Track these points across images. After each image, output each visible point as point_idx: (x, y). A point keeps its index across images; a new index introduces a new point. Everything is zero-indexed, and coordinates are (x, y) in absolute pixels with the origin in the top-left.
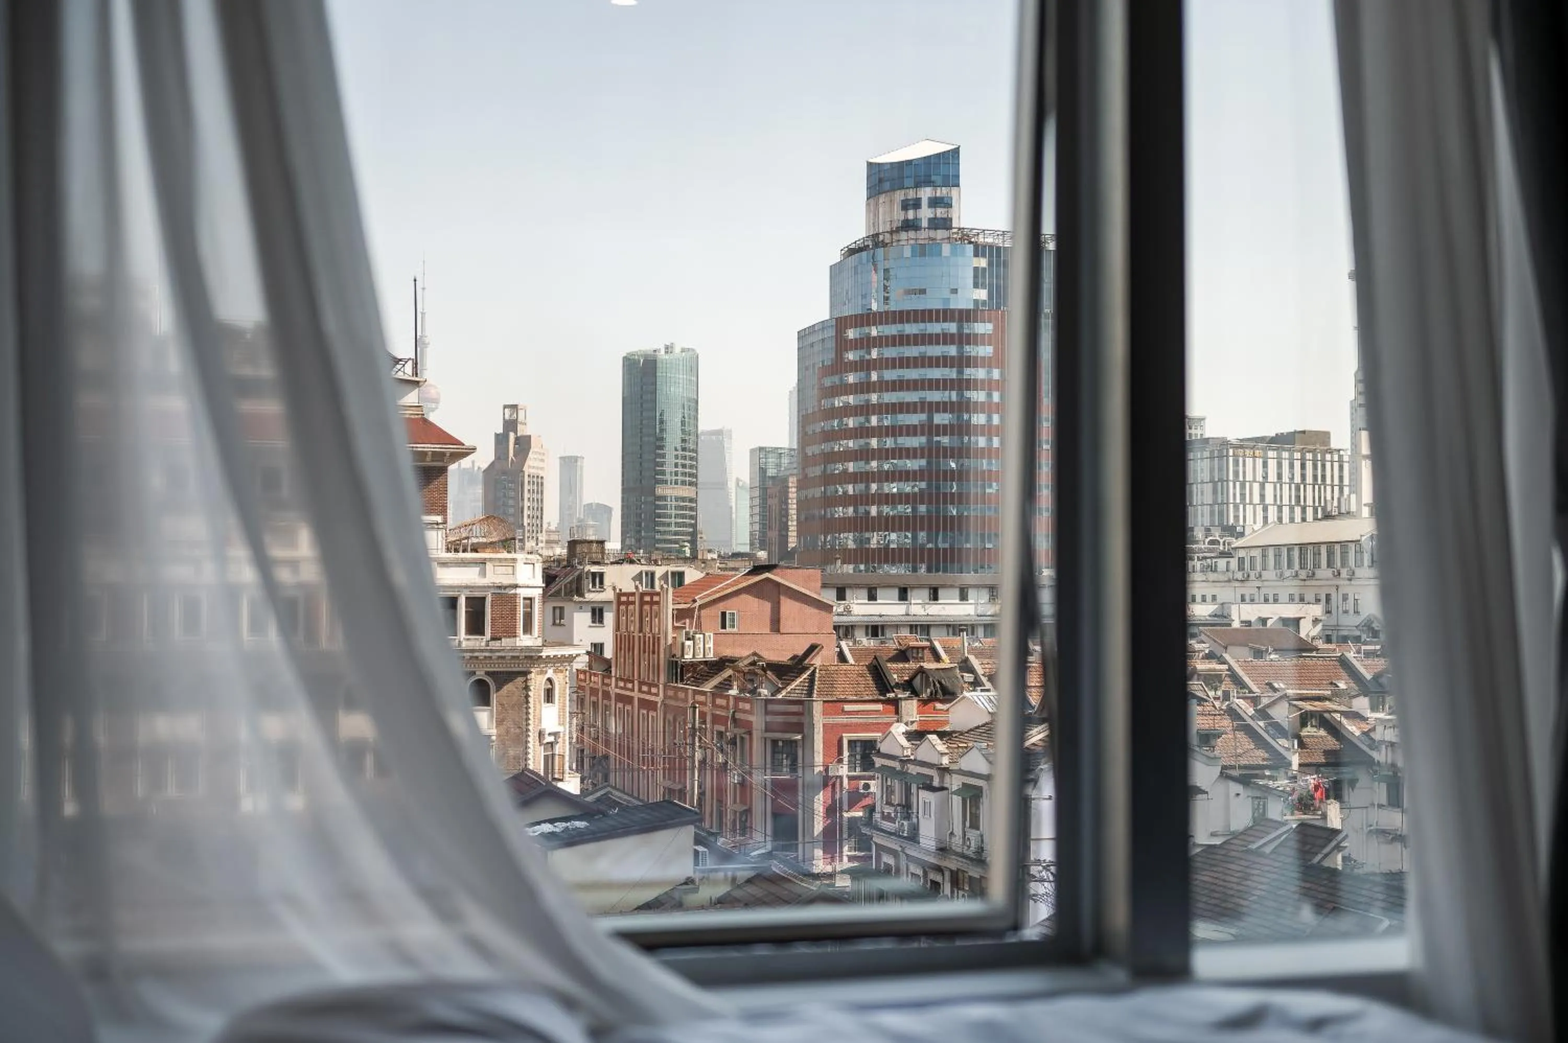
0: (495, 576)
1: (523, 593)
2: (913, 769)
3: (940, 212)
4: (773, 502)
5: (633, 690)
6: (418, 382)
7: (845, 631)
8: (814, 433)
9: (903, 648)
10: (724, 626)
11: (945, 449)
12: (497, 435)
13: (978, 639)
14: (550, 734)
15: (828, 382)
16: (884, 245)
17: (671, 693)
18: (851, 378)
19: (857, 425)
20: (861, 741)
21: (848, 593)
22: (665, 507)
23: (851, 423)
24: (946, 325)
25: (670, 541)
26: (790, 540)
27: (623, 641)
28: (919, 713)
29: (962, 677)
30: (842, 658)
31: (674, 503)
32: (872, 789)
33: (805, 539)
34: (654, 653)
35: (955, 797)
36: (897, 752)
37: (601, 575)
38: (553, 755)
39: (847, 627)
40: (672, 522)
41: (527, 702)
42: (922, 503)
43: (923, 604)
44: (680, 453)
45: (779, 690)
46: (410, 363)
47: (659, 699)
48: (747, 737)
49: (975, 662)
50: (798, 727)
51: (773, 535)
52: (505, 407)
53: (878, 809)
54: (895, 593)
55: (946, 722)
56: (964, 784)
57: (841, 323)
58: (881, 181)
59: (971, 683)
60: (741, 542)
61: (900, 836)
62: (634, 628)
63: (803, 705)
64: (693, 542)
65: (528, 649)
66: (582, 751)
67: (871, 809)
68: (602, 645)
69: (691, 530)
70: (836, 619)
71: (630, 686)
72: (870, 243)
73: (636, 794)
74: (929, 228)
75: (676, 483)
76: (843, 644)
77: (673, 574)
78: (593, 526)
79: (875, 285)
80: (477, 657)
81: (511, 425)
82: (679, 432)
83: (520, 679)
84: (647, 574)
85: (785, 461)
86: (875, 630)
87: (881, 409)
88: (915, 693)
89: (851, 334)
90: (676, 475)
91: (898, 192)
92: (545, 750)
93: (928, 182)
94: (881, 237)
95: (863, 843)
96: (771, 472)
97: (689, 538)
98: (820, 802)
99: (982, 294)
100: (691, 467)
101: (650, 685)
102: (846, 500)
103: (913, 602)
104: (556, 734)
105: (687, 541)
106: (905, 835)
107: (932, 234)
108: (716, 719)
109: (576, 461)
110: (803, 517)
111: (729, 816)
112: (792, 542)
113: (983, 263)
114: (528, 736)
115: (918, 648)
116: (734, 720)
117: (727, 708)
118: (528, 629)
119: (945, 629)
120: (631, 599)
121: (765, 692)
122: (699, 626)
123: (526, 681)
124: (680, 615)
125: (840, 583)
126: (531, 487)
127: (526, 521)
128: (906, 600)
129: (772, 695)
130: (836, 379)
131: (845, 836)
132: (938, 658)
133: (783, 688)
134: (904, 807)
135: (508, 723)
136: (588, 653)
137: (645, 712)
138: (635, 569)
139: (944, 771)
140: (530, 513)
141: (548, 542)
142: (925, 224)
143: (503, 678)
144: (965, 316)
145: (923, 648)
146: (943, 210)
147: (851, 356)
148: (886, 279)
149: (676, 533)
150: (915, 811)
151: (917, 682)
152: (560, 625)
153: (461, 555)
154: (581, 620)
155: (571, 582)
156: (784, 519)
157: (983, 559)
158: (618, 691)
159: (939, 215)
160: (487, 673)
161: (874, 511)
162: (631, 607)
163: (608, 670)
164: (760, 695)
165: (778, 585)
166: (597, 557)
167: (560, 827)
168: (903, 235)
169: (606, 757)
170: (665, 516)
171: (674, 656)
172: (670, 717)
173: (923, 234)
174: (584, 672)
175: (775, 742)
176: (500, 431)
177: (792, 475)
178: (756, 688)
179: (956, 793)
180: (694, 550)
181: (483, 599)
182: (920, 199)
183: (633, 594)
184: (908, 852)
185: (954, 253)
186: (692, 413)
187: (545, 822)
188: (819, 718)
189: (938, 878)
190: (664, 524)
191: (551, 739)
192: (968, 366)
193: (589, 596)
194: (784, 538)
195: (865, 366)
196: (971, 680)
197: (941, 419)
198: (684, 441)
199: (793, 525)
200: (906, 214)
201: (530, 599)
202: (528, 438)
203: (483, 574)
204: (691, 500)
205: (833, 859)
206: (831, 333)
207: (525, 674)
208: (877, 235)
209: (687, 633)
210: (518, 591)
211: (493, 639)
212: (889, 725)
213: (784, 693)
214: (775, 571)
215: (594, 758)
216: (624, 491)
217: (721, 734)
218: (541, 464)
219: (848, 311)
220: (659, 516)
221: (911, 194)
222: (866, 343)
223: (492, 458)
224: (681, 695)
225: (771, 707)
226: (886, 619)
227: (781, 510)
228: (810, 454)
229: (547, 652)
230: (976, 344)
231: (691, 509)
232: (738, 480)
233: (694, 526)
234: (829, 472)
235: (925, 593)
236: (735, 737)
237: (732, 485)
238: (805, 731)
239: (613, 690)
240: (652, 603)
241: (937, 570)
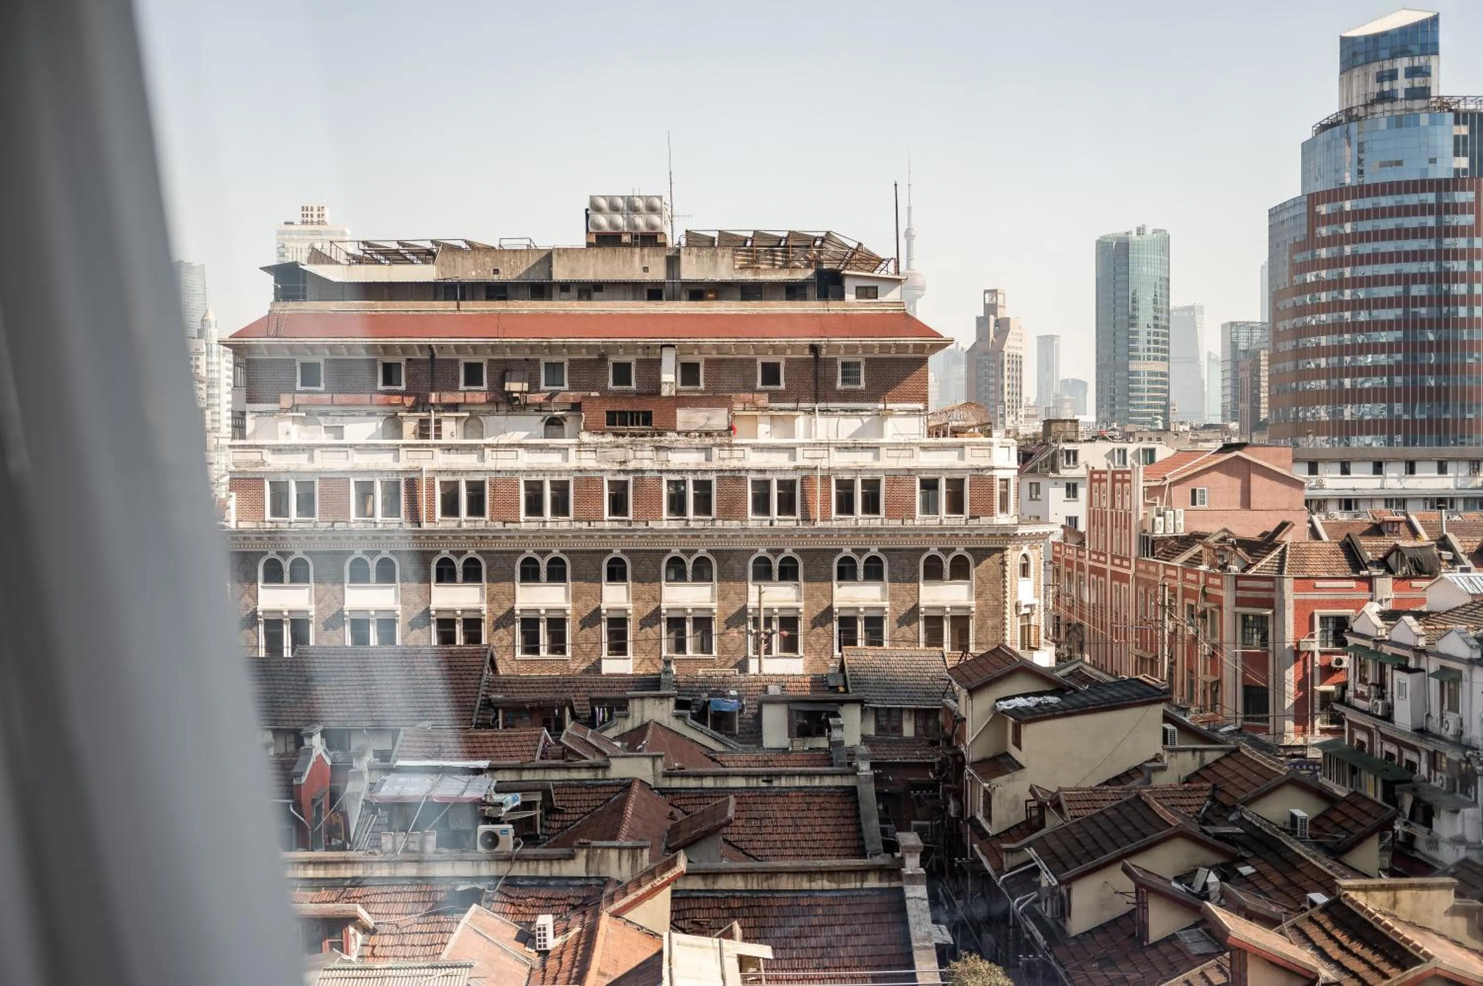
0: (973, 459)
1: (999, 474)
2: (1388, 650)
3: (1418, 82)
4: (1245, 375)
5: (1105, 563)
6: (899, 281)
7: (1316, 505)
8: (1285, 308)
9: (1377, 522)
10: (1194, 503)
11: (1422, 320)
12: (978, 319)
13: (1457, 512)
14: (1026, 606)
15: (1299, 258)
16: (1358, 119)
17: (1142, 566)
18: (1323, 253)
19: (1330, 300)
20: (1333, 617)
21: (1321, 467)
22: (1138, 382)
23: (1324, 297)
24: (1423, 196)
25: (1144, 415)
26: (1262, 411)
27: (1095, 517)
28: (1394, 589)
29: (1440, 555)
30: (1315, 534)
31: (1146, 378)
32: (1345, 665)
33: (1277, 412)
34: (1125, 528)
35: (1432, 680)
36: (1371, 632)
37: (1075, 453)
38: (1029, 626)
39: (1319, 501)
40: (1145, 397)
41: (1004, 576)
42: (1398, 374)
43: (1399, 479)
44: (1152, 330)
45: (1249, 567)
46: (892, 263)
47: (1131, 572)
48: (1217, 611)
49: (1453, 539)
50: (1269, 603)
51: (1245, 406)
52: (985, 292)
53: (1351, 686)
54: (1370, 466)
55: (1423, 601)
56: (1441, 667)
57: (1313, 199)
58: (1355, 54)
59: (1449, 561)
60: (1213, 414)
61: (1372, 715)
62: (1106, 504)
63: (1275, 580)
64: (1166, 415)
65: (1004, 526)
66: (1058, 618)
67: (1344, 686)
68: (1076, 518)
69: (1164, 403)
70: (1307, 492)
71: (1102, 558)
72: (1343, 118)
73: (1109, 671)
74: (1406, 99)
75: (1149, 359)
76: (1315, 518)
77: (1144, 450)
78: (1069, 400)
79: (1348, 159)
80: (957, 535)
81: (991, 308)
82: (1152, 310)
83: (997, 556)
84: (1119, 451)
85: (1257, 334)
86: (1347, 504)
87: (1356, 283)
88: (1390, 571)
89: (1323, 209)
90: (1149, 350)
91: (1374, 64)
92: (1021, 621)
93: (1404, 52)
94: (1355, 112)
95: (1337, 719)
96: (1242, 346)
97: (1161, 411)
98: (1291, 675)
99: (1463, 162)
100: (1164, 343)
101: (1122, 559)
102: (1318, 373)
103: (1388, 475)
104: (1031, 606)
105: (1161, 414)
106: (1379, 713)
107: (1408, 104)
108: (1186, 593)
109: (1052, 340)
110: (1274, 392)
111: (1200, 686)
112: (1264, 414)
113: (1464, 130)
114: (1005, 608)
115: (1393, 522)
116: (1205, 594)
117: (1197, 582)
118: (1004, 508)
119: (1421, 503)
120: (1103, 476)
121: (1235, 568)
122: (1169, 502)
123: (1003, 557)
124: (1151, 492)
125: (1312, 457)
126: (1010, 366)
127: (1006, 398)
128: (1381, 473)
129: (1243, 571)
130: (1308, 255)
131: (1317, 711)
132: (1415, 533)
133: (1253, 565)
134: (1377, 686)
135: (988, 596)
136: (1063, 526)
137: (1117, 583)
138: (1107, 446)
139: (1420, 652)
140: (1010, 390)
141: (1027, 416)
142: (1401, 94)
143: (982, 554)
144: (1441, 186)
145: (1399, 522)
146: (1421, 79)
147: (1324, 231)
148: (1361, 150)
149: (1149, 407)
150: (1389, 690)
151: (1392, 560)
152: (1036, 499)
153: (942, 440)
154: (1056, 495)
155: (1046, 460)
156: (1255, 391)
157: (1463, 430)
158: (1091, 563)
159: (1417, 85)
160: (967, 549)
161: (1347, 383)
162: (1103, 484)
163: (1082, 543)
164: (1230, 570)
165: (1248, 462)
166: (1071, 435)
167: (1033, 701)
168: (1379, 108)
169: (1081, 626)
170: (1138, 390)
171: (1145, 531)
172: (1141, 589)
173: (1400, 106)
174: (1060, 544)
175: (1245, 617)
176: (981, 314)
177: (1264, 349)
178: (1226, 564)
179: (1434, 675)
180: (1166, 423)
181: (962, 481)
182: (1397, 70)
183: (1105, 472)
184: (1382, 730)
185: (1433, 122)
186: (1164, 291)
187: (1019, 696)
188: (1290, 594)
189: (1414, 758)
190: (1137, 398)
191: (1027, 611)
192: (1447, 235)
193: (1064, 473)
194: (1256, 410)
195: (1339, 240)
196: (1451, 558)
197: (1417, 290)
198: (1156, 318)
199: (1264, 395)
200: (1382, 85)
201: (1006, 480)
202: (1007, 321)
203: (962, 457)
204: (1163, 375)
205: (1304, 731)
206: (1304, 209)
207: (1002, 550)
208: (1350, 109)
209: (1158, 510)
210: (995, 472)
211: (972, 517)
212: (1364, 602)
213: (1254, 569)
214: (1246, 449)
215: (1069, 625)
216: (1099, 367)
217: (1191, 607)
218: (1018, 344)
219: (1319, 187)
220: (1133, 390)
221: (1387, 66)
222: (1340, 217)
223: (973, 339)
224: (1152, 569)
225: (1241, 583)
226: (1359, 492)
227: (1252, 382)
228: (1281, 329)
229: (1022, 530)
230: (1456, 212)
231: (1165, 383)
232: (1210, 354)
233: (1167, 399)
234: (1301, 346)
235: (1402, 467)
236: (1205, 611)
237: (1203, 358)
238: (1276, 606)
239: (1087, 563)
240: (1123, 481)
241: (1414, 444)
